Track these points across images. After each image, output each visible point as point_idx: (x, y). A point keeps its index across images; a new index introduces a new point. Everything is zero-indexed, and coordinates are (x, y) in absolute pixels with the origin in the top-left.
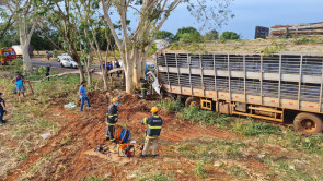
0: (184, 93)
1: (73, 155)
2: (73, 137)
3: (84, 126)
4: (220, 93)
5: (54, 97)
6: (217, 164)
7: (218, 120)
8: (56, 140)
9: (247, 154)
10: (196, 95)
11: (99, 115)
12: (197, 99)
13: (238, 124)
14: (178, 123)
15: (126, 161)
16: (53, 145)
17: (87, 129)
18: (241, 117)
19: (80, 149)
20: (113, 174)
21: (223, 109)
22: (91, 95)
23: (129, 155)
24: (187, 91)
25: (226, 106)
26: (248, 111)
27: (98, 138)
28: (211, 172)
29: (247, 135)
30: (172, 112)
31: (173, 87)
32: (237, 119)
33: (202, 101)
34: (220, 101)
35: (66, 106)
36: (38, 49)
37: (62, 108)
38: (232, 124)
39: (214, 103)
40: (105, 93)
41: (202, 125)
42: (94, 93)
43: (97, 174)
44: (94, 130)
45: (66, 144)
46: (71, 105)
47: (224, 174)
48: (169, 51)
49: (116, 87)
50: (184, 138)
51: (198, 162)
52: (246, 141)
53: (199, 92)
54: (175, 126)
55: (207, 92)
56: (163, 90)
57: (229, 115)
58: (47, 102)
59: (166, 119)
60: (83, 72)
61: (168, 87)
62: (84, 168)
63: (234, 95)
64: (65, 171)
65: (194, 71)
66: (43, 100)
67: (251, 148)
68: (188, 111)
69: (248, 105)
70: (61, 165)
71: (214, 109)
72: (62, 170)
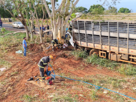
0: (89, 47)
1: (18, 82)
2: (19, 71)
3: (26, 65)
4: (112, 47)
5: (10, 47)
6: (105, 92)
7: (110, 64)
8: (8, 72)
9: (126, 87)
10: (96, 48)
11: (36, 59)
12: (97, 50)
13: (122, 68)
14: (84, 65)
15: (49, 87)
16: (7, 75)
17: (27, 67)
18: (125, 63)
19: (22, 79)
20: (40, 95)
21: (113, 57)
22: (32, 46)
23: (51, 84)
24: (91, 45)
25: (115, 55)
26: (129, 59)
27: (34, 72)
28: (101, 97)
29: (127, 75)
30: (81, 58)
31: (82, 43)
32: (122, 64)
33: (100, 52)
34: (112, 52)
35: (17, 52)
36: (4, 17)
37: (14, 53)
38: (118, 67)
39: (107, 53)
40: (40, 45)
41: (99, 67)
42: (34, 45)
43: (30, 94)
44: (32, 67)
45: (14, 75)
46: (20, 52)
47: (109, 98)
48: (80, 20)
49: (48, 42)
50: (86, 75)
51: (93, 90)
52: (126, 79)
53: (98, 46)
54: (82, 67)
55: (103, 46)
56: (76, 44)
57: (117, 62)
58: (6, 49)
59: (77, 62)
60: (28, 32)
61: (79, 42)
62: (23, 90)
63: (120, 49)
64: (12, 91)
65: (96, 33)
66: (4, 48)
67: (128, 83)
68: (91, 58)
69: (129, 55)
70: (9, 88)
71: (107, 57)
72: (10, 90)
